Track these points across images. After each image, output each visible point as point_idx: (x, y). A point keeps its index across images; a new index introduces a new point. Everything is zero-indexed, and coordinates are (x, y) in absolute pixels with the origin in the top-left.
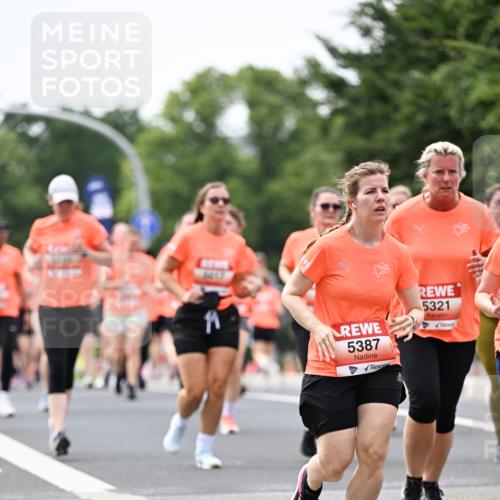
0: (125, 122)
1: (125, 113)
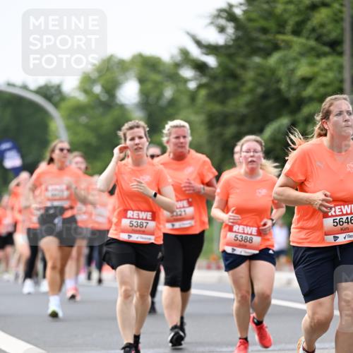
0: (51, 93)
1: (52, 87)
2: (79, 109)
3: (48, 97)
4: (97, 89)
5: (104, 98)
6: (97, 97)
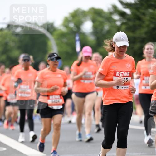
2: (63, 35)
4: (72, 25)
5: (75, 29)
6: (71, 29)
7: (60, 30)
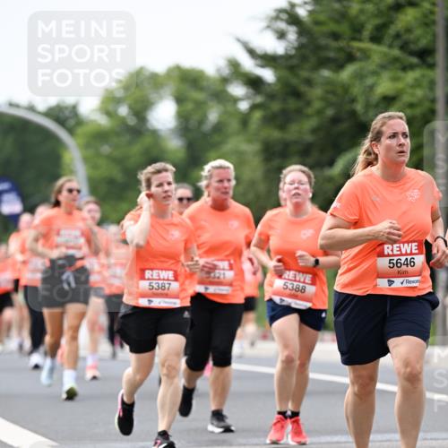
0: (65, 116)
1: (66, 108)
2: (100, 136)
3: (61, 121)
4: (123, 111)
5: (132, 121)
6: (123, 121)
7: (95, 121)
